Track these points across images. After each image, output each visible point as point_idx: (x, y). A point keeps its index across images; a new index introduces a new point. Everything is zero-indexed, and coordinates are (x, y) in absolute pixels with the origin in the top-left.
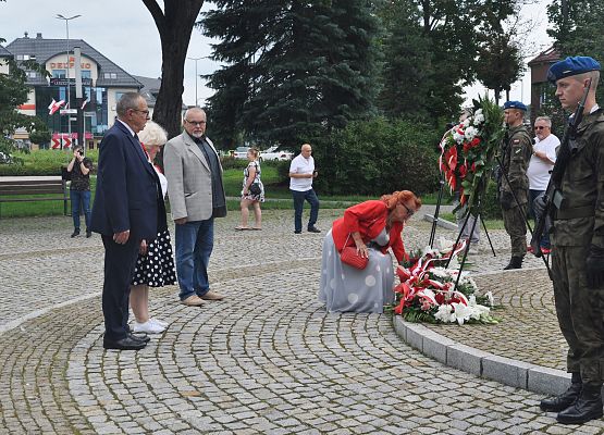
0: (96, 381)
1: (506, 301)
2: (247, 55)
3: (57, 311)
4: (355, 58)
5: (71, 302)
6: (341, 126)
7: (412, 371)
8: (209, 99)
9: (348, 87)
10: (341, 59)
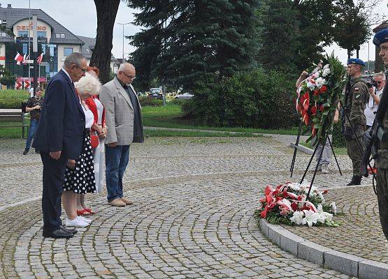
0: (35, 261)
1: (346, 210)
2: (160, 22)
3: (11, 209)
4: (241, 25)
5: (22, 202)
6: (230, 75)
7: (271, 260)
8: (131, 54)
9: (235, 46)
10: (230, 25)
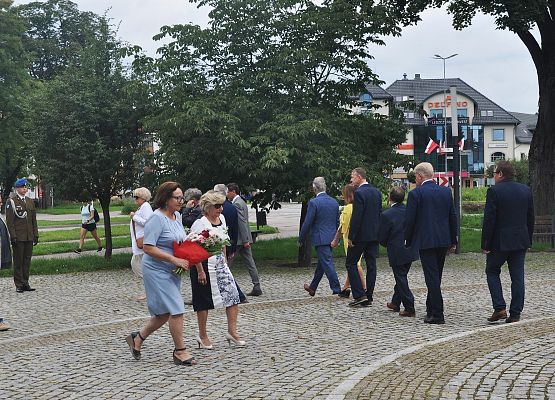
3: (431, 348)
5: (444, 339)
